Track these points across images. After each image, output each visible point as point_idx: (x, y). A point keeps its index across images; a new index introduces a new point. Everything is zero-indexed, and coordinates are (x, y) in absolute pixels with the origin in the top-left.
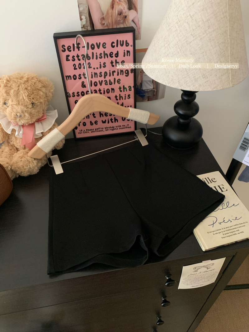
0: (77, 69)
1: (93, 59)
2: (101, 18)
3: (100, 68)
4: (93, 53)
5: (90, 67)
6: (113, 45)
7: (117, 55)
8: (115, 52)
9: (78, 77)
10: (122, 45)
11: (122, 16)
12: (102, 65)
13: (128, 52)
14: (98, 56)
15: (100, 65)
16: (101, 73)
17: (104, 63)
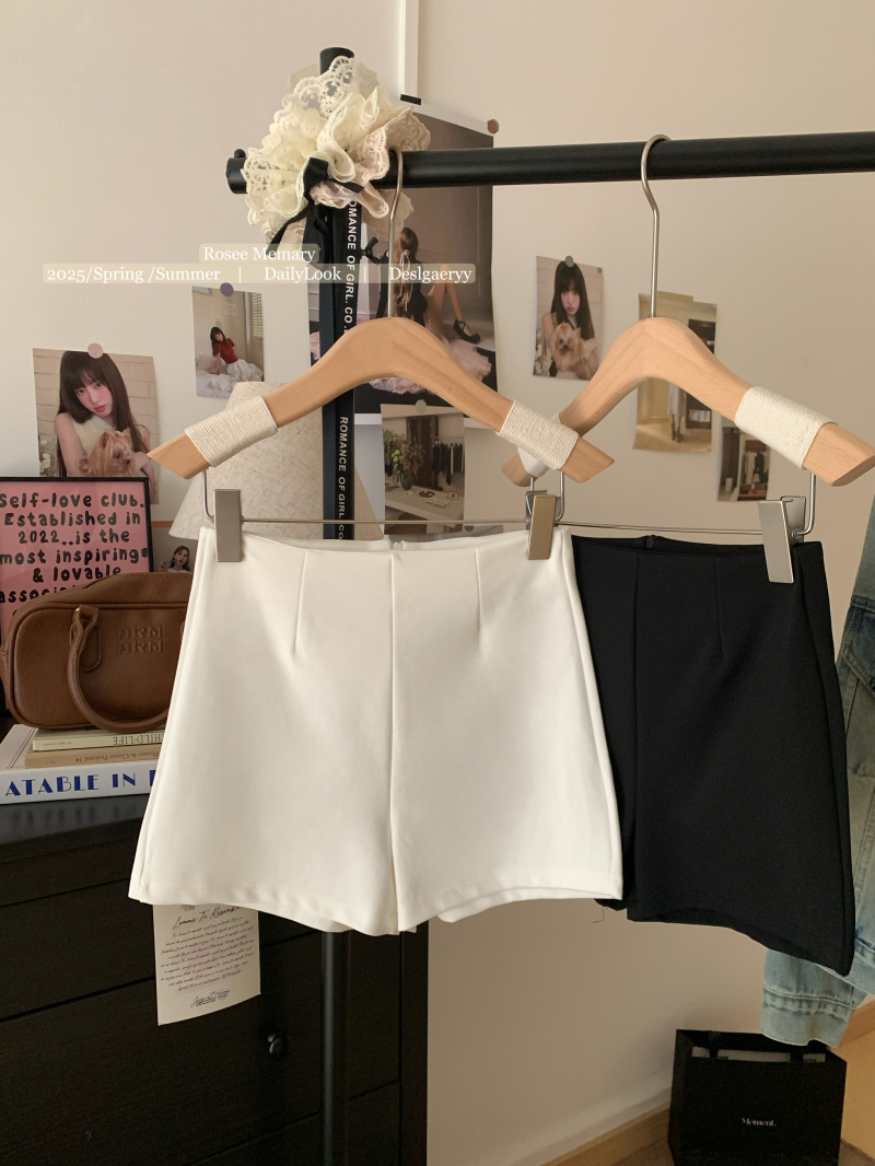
0: (26, 542)
1: (63, 523)
2: (81, 461)
3: (78, 543)
4: (63, 513)
5: (55, 540)
6: (106, 501)
7: (113, 520)
8: (109, 515)
9: (26, 558)
10: (123, 503)
11: (121, 459)
12: (82, 538)
13: (135, 516)
14: (75, 519)
15: (78, 537)
16: (78, 553)
17: (87, 535)
